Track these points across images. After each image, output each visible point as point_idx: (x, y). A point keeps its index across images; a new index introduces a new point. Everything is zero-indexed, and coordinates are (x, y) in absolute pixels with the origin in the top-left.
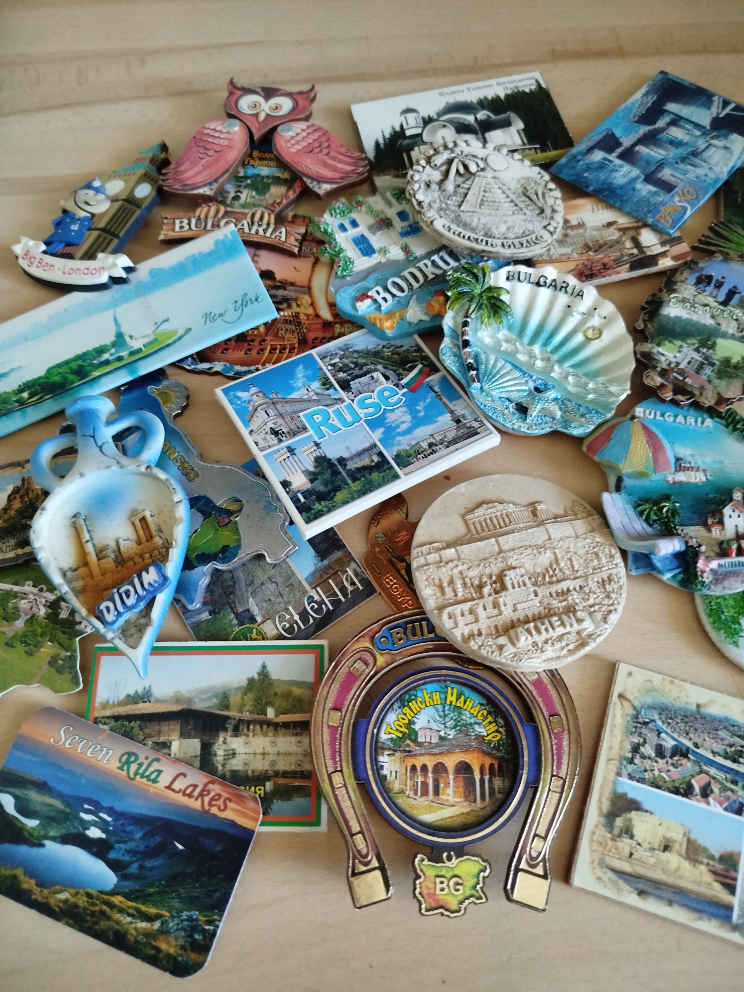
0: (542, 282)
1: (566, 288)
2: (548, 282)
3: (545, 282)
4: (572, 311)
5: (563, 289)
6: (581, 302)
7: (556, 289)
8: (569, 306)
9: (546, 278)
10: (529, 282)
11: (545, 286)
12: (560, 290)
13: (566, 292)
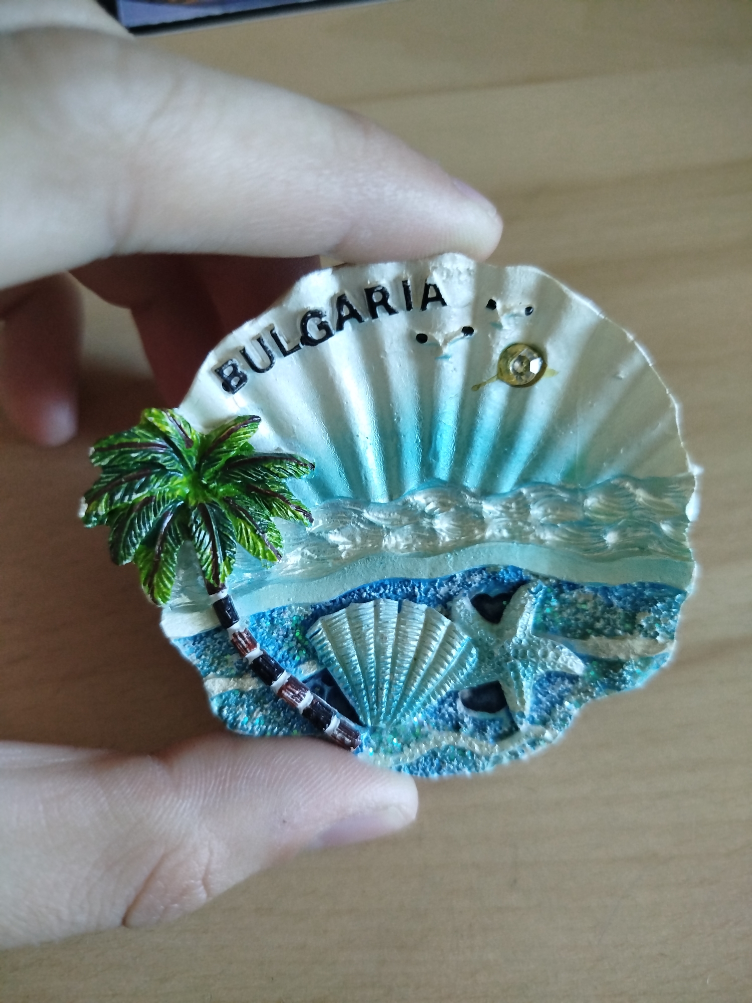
0: (313, 332)
1: (384, 302)
2: (329, 318)
3: (323, 326)
4: (436, 344)
5: (379, 311)
6: (445, 308)
7: (360, 320)
8: (422, 338)
9: (316, 314)
10: (285, 353)
11: (329, 334)
12: (374, 316)
13: (391, 311)
